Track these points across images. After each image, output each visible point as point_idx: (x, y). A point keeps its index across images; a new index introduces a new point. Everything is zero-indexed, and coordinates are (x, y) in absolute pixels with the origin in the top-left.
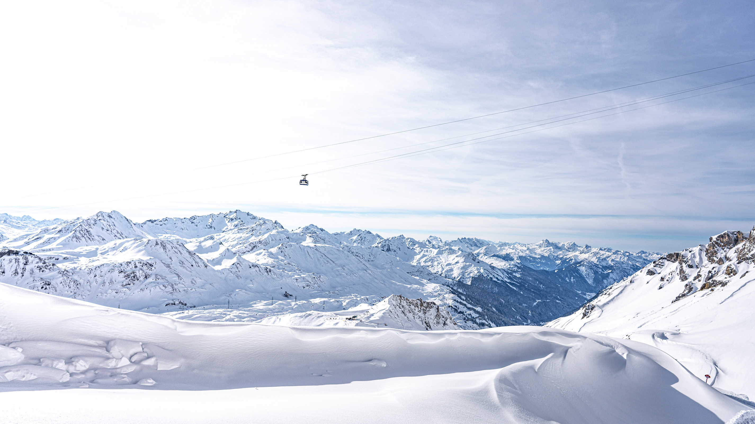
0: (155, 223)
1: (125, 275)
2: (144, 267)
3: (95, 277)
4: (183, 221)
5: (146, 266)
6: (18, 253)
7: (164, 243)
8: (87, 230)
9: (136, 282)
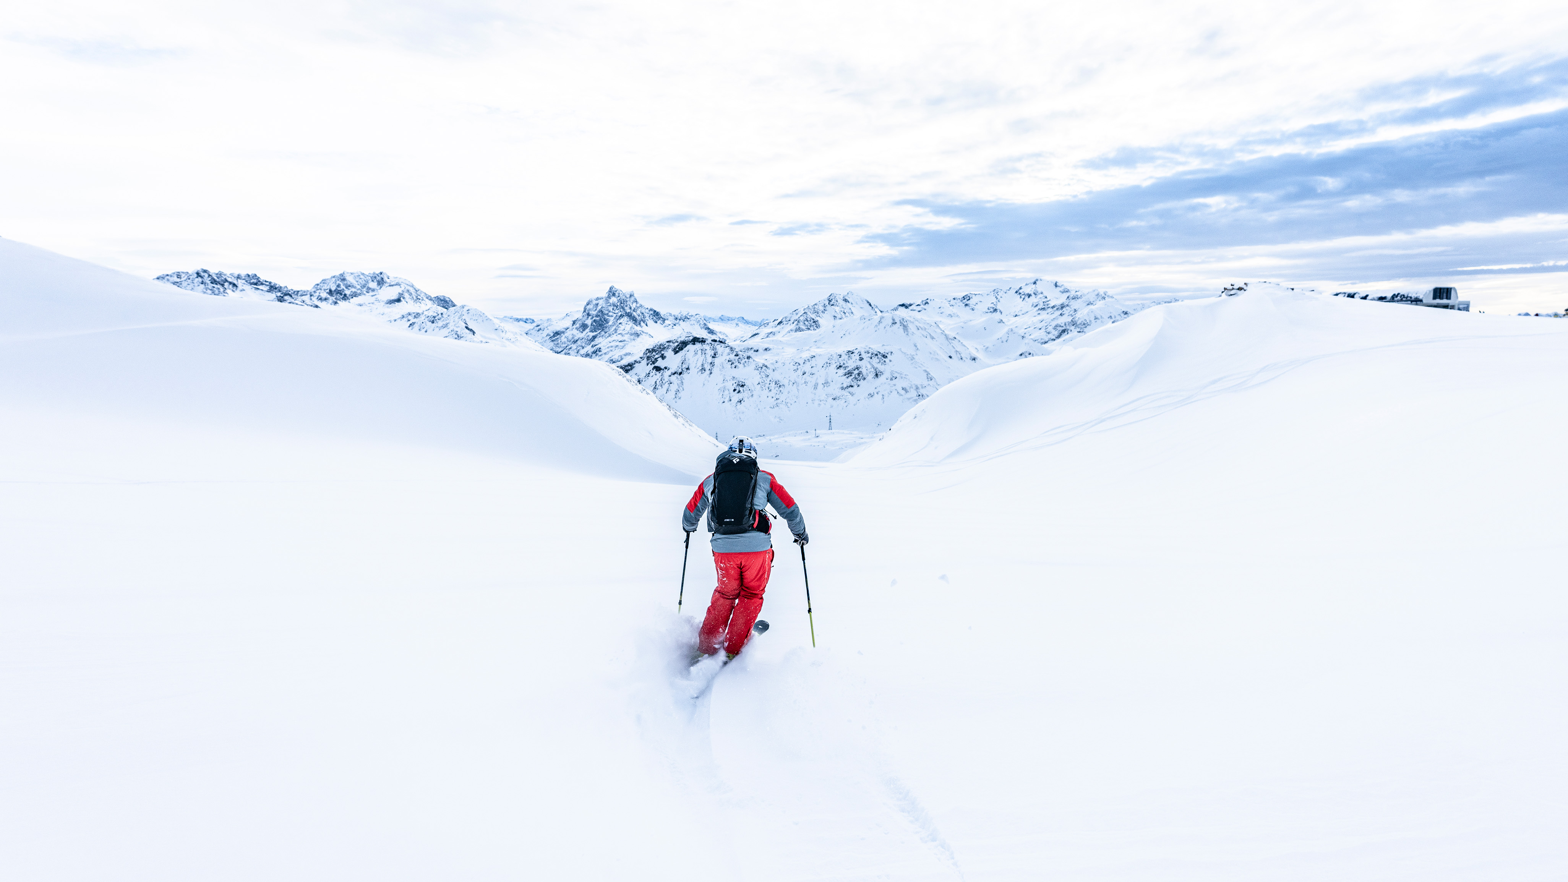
0: (911, 308)
1: (846, 371)
2: (874, 359)
3: (803, 374)
4: (952, 303)
5: (877, 357)
6: (705, 342)
7: (905, 321)
8: (813, 319)
9: (861, 383)
